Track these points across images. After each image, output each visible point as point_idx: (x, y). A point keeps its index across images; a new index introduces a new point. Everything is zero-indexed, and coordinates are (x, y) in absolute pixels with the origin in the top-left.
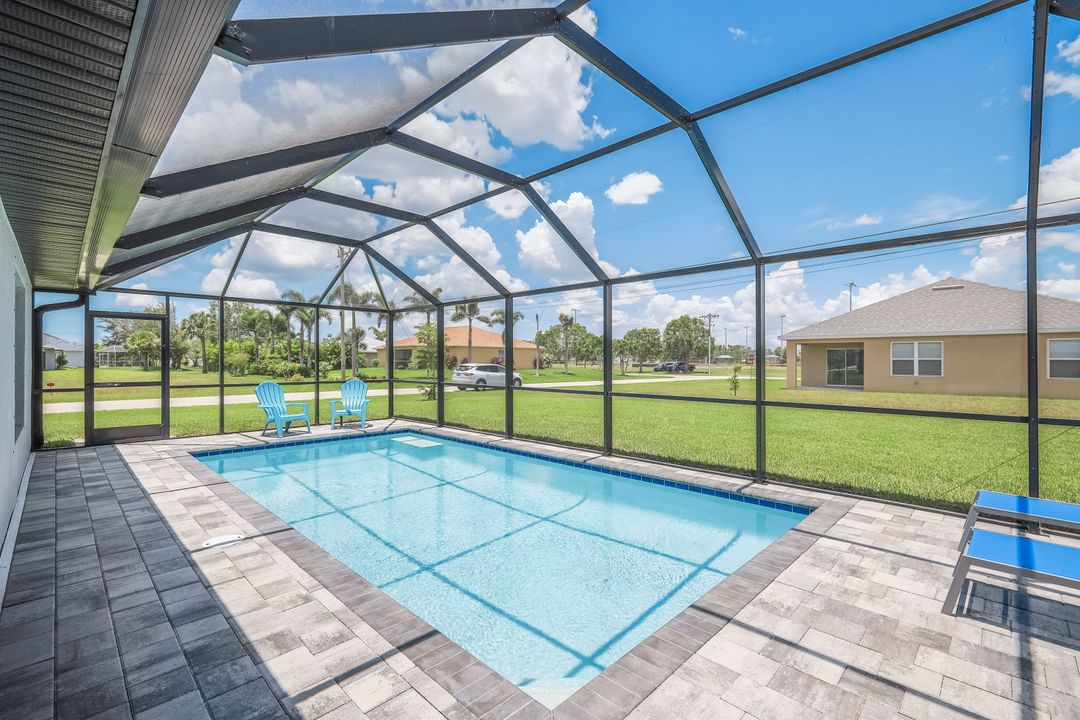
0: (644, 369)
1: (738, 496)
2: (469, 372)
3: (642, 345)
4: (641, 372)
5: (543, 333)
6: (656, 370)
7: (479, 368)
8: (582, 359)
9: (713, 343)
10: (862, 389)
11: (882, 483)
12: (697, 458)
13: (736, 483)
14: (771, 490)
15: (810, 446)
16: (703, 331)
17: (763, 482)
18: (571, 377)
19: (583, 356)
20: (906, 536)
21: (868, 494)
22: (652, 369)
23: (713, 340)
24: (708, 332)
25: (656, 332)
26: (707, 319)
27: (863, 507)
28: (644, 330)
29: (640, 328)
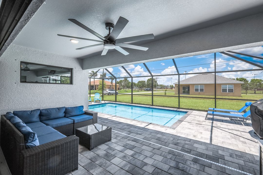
0: (142, 90)
1: (176, 111)
2: (107, 91)
3: (142, 84)
4: (141, 91)
5: (119, 81)
6: (145, 90)
7: (109, 90)
8: (128, 88)
9: (157, 84)
10: (189, 94)
11: (196, 108)
12: (168, 106)
13: (176, 109)
14: (181, 110)
15: (185, 104)
16: (155, 81)
17: (180, 109)
18: (127, 92)
19: (128, 87)
20: (200, 114)
21: (195, 110)
22: (144, 90)
23: (157, 83)
24: (156, 82)
25: (145, 81)
26: (156, 79)
27: (194, 111)
28: (142, 81)
29: (141, 81)
